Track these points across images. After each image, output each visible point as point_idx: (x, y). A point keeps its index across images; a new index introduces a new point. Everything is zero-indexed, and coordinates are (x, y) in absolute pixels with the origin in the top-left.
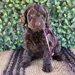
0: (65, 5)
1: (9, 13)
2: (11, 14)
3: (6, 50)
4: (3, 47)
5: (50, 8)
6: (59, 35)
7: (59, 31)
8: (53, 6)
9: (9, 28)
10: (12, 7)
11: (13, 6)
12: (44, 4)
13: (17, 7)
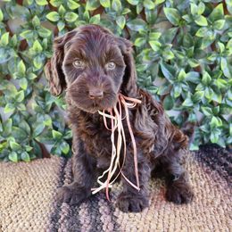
0: (219, 13)
1: (45, 41)
3: (38, 157)
4: (29, 148)
5: (173, 23)
6: (201, 111)
8: (184, 17)
9: (46, 90)
10: (56, 23)
11: (61, 19)
12: (156, 12)
13: (73, 20)
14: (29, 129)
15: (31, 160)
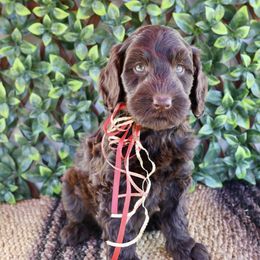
0: (243, 17)
1: (29, 58)
2: (37, 61)
3: (26, 197)
4: (14, 188)
5: (185, 31)
6: (223, 137)
7: (225, 119)
8: (198, 24)
9: (32, 117)
10: (41, 36)
11: (47, 31)
12: (164, 19)
13: (61, 33)
14: (13, 164)
15: (17, 201)
